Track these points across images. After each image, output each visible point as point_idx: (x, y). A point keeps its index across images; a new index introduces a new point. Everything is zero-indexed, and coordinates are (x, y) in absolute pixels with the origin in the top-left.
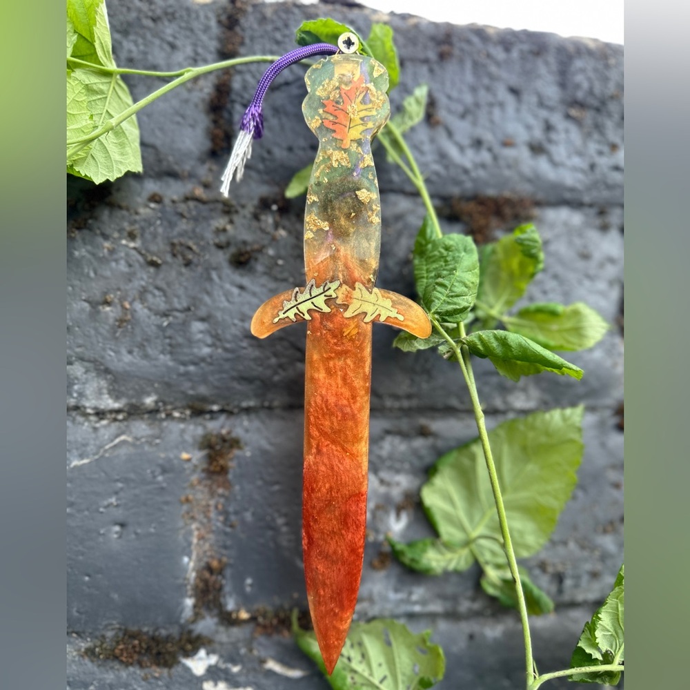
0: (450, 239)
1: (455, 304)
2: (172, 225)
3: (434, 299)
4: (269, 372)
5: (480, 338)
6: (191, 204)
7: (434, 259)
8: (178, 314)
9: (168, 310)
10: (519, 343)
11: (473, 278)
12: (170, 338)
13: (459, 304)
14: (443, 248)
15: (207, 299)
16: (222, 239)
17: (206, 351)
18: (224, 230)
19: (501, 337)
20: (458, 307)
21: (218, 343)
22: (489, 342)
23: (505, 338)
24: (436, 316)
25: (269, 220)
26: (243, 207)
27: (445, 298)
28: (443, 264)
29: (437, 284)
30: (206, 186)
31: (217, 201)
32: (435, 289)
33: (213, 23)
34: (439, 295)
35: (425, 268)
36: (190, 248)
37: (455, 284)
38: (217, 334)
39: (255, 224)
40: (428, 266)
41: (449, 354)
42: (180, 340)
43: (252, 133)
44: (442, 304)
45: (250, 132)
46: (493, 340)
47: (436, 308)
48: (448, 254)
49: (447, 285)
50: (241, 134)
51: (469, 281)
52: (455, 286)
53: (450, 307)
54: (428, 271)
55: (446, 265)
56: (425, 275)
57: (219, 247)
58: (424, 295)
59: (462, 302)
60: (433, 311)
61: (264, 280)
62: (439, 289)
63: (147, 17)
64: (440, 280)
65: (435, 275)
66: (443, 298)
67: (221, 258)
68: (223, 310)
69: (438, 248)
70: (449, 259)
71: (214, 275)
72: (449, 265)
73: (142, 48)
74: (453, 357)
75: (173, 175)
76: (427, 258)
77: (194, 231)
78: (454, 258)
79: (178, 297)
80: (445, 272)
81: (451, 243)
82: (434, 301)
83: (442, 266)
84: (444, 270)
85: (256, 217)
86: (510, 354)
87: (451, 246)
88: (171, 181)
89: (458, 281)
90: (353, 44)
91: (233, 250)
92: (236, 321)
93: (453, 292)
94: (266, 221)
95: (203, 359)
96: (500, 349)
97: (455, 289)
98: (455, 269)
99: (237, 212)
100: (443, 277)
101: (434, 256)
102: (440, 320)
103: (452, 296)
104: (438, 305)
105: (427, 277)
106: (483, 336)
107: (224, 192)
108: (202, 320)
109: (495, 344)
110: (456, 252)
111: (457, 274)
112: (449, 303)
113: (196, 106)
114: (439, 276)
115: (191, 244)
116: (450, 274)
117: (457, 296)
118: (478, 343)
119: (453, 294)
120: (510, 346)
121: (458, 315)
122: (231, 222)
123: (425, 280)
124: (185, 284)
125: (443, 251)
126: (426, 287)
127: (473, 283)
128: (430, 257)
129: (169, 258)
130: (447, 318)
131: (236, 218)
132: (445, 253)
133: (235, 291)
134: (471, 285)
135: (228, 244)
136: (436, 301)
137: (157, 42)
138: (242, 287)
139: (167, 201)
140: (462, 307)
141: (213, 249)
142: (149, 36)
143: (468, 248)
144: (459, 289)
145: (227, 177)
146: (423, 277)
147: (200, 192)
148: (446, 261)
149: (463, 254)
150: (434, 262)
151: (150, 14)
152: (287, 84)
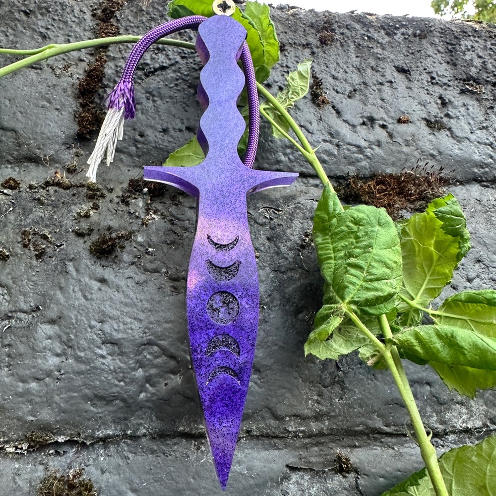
0: (358, 211)
1: (377, 290)
2: (26, 212)
3: (347, 284)
4: (133, 388)
5: (417, 336)
6: (51, 189)
7: (341, 235)
8: (22, 315)
9: (11, 312)
10: (473, 342)
11: (395, 256)
12: (9, 345)
13: (382, 290)
14: (352, 221)
15: (59, 295)
16: (84, 225)
17: (53, 361)
18: (87, 216)
19: (446, 334)
20: (381, 294)
21: (69, 351)
22: (431, 342)
23: (452, 336)
24: (354, 307)
25: (139, 203)
26: (111, 191)
27: (362, 282)
28: (354, 241)
29: (350, 265)
30: (71, 171)
31: (82, 186)
32: (347, 272)
33: (88, 16)
34: (354, 280)
35: (331, 246)
36: (45, 237)
37: (373, 264)
38: (70, 340)
39: (123, 207)
40: (335, 245)
41: (375, 359)
42: (22, 349)
43: (122, 111)
44: (359, 290)
45: (120, 109)
46: (435, 339)
47: (351, 296)
48: (358, 228)
49: (363, 265)
50: (110, 112)
51: (390, 260)
52: (373, 267)
53: (370, 295)
54: (335, 250)
55: (357, 242)
56: (332, 255)
57: (80, 235)
58: (334, 280)
59: (385, 288)
60: (348, 299)
61: (131, 271)
62: (353, 271)
63: (20, 11)
64: (352, 260)
65: (345, 255)
66: (359, 283)
67: (81, 247)
68: (79, 309)
69: (345, 222)
70: (360, 234)
71: (71, 267)
72: (361, 241)
73: (11, 38)
74: (381, 363)
75: (35, 160)
76: (332, 234)
77: (51, 218)
78: (367, 233)
79: (25, 295)
80: (358, 250)
81: (361, 215)
82: (348, 287)
83: (352, 243)
84: (356, 247)
85: (125, 201)
86: (462, 358)
87: (361, 219)
88: (32, 166)
89: (376, 261)
90: (229, 7)
91: (95, 237)
92: (93, 323)
93: (371, 274)
94: (136, 204)
95: (49, 374)
96: (447, 351)
97: (373, 271)
98: (370, 246)
99: (103, 196)
100: (356, 257)
101: (342, 231)
102: (359, 312)
103: (371, 280)
104: (354, 292)
105: (335, 257)
106: (422, 333)
107: (91, 175)
108: (52, 322)
109: (438, 345)
110: (368, 226)
111: (374, 251)
112: (368, 289)
113: (65, 91)
114: (350, 255)
115: (46, 232)
116: (365, 253)
117: (378, 280)
118: (415, 343)
119: (372, 277)
120: (462, 348)
121: (382, 305)
122: (96, 207)
123: (333, 262)
124: (34, 279)
125: (351, 225)
126: (336, 270)
127: (396, 262)
128: (337, 234)
129: (19, 249)
130: (367, 309)
131: (101, 203)
132: (355, 228)
133: (96, 285)
134: (394, 265)
135: (90, 231)
136: (351, 286)
137: (28, 33)
138: (103, 281)
139: (23, 186)
140: (386, 294)
141: (72, 236)
142: (20, 27)
143: (383, 221)
144: (379, 270)
145: (94, 160)
146: (330, 258)
147: (62, 176)
148: (357, 237)
149: (377, 228)
150: (342, 238)
151: (23, 8)
152: (163, 68)
